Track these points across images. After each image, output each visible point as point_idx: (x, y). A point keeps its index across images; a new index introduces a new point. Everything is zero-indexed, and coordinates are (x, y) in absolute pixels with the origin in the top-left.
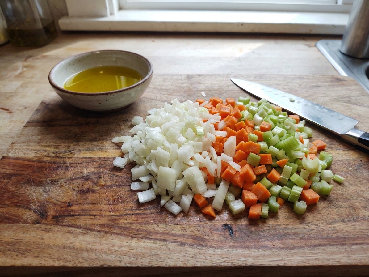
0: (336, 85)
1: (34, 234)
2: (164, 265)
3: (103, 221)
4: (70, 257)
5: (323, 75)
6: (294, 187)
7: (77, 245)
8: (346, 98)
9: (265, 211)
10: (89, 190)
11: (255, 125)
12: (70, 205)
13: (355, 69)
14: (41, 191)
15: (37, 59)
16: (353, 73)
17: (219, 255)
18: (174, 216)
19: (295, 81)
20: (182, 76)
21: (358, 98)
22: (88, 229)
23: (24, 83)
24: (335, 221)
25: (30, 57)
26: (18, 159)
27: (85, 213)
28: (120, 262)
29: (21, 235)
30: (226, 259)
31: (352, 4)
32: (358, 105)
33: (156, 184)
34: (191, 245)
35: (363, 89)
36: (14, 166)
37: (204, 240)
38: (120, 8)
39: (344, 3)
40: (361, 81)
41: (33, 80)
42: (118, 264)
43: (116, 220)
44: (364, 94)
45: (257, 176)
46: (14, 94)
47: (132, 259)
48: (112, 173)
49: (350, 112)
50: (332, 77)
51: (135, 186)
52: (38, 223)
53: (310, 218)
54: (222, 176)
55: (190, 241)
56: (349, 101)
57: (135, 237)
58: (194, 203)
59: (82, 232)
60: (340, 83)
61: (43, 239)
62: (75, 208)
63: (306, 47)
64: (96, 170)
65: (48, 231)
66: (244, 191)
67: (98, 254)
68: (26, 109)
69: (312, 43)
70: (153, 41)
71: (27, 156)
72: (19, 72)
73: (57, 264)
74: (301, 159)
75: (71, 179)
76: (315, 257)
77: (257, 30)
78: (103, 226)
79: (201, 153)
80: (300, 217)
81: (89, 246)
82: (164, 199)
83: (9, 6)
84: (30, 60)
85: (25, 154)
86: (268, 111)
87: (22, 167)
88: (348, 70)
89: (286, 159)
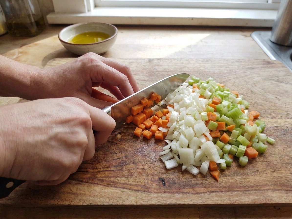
0: (268, 67)
3: (89, 175)
5: (257, 59)
6: (240, 146)
8: (275, 77)
13: (282, 54)
15: (30, 46)
16: (280, 57)
17: (156, 198)
19: (235, 64)
20: (144, 59)
21: (285, 77)
25: (24, 44)
30: (160, 200)
31: (280, 3)
32: (285, 83)
35: (289, 70)
37: (148, 188)
38: (96, 6)
39: (273, 2)
40: (287, 64)
43: (96, 175)
44: (289, 75)
47: (107, 200)
49: (279, 88)
50: (264, 61)
55: (139, 188)
56: (278, 80)
57: (108, 186)
60: (270, 65)
63: (243, 37)
67: (87, 197)
69: (247, 33)
70: (122, 32)
72: (15, 56)
74: (244, 125)
76: (211, 199)
77: (204, 23)
83: (8, 4)
86: (215, 88)
88: (277, 55)
89: (233, 125)
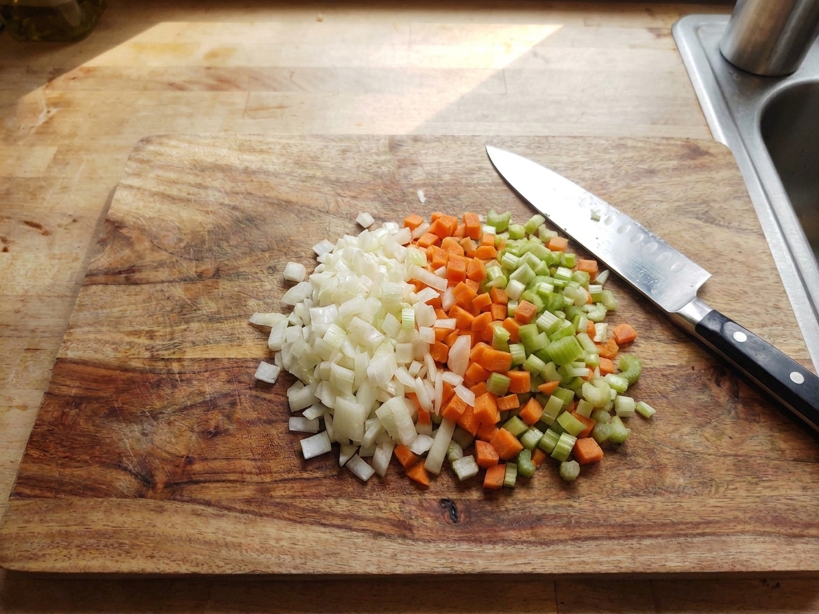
0: (690, 166)
1: (138, 517)
2: (348, 570)
3: (248, 492)
4: (202, 558)
6: (563, 436)
7: (210, 537)
8: (701, 203)
9: (511, 478)
10: (218, 432)
11: (509, 299)
12: (190, 461)
14: (138, 434)
17: (433, 554)
18: (363, 483)
19: (607, 156)
20: (379, 140)
21: (725, 205)
22: (223, 508)
23: (59, 152)
24: (624, 494)
25: (58, 72)
26: (85, 363)
27: (215, 477)
28: (280, 565)
29: (118, 519)
30: (444, 561)
32: (721, 226)
33: (331, 425)
34: (389, 537)
36: (82, 379)
37: (410, 528)
41: (77, 142)
42: (276, 570)
43: (269, 490)
45: (502, 413)
46: (44, 184)
47: (298, 561)
48: (254, 393)
49: (701, 243)
50: (686, 143)
51: (295, 424)
52: (142, 496)
53: (584, 486)
54: (444, 413)
55: (387, 528)
56: (706, 213)
57: (301, 523)
58: (394, 460)
59: (215, 512)
60: (698, 161)
61: (154, 526)
62: (197, 467)
63: (650, 37)
64: (227, 388)
65: (160, 510)
66: (478, 442)
67: (244, 552)
68: (78, 225)
71: (99, 356)
72: (42, 119)
73: (184, 569)
75: (186, 408)
76: (581, 559)
78: (248, 501)
79: (408, 366)
80: (567, 486)
81: (229, 539)
82: (344, 455)
84: (60, 81)
85: (96, 351)
86: (537, 266)
87: (95, 381)
89: (555, 382)
